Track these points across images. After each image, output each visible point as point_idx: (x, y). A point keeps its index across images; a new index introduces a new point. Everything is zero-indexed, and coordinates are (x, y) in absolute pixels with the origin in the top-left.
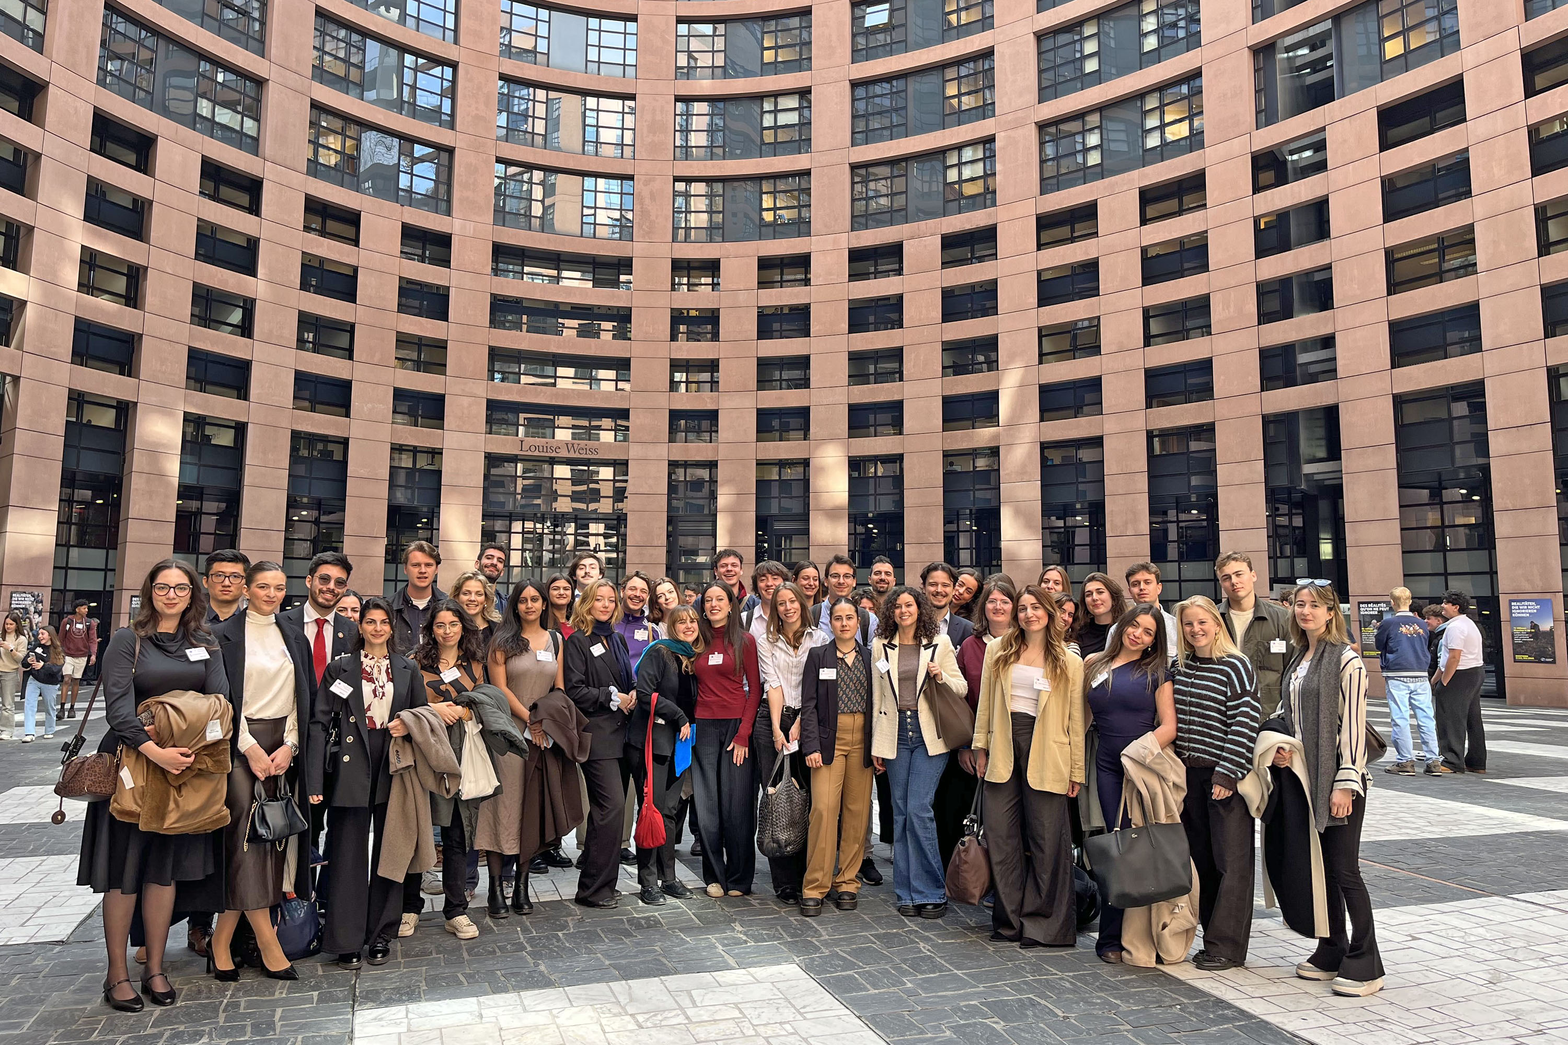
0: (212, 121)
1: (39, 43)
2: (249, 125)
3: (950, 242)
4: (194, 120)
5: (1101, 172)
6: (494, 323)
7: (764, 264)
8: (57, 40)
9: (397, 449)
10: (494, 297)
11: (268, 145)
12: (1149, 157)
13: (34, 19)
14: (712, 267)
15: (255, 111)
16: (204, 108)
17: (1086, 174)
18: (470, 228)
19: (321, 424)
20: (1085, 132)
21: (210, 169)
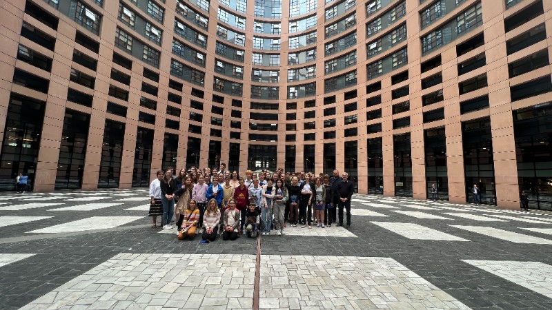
0: (194, 81)
2: (202, 82)
3: (346, 94)
4: (190, 81)
5: (382, 73)
6: (251, 118)
7: (306, 102)
8: (162, 66)
9: (231, 143)
10: (251, 113)
11: (205, 86)
12: (394, 68)
14: (295, 104)
15: (203, 79)
17: (379, 75)
18: (246, 99)
19: (215, 139)
20: (378, 65)
21: (194, 89)
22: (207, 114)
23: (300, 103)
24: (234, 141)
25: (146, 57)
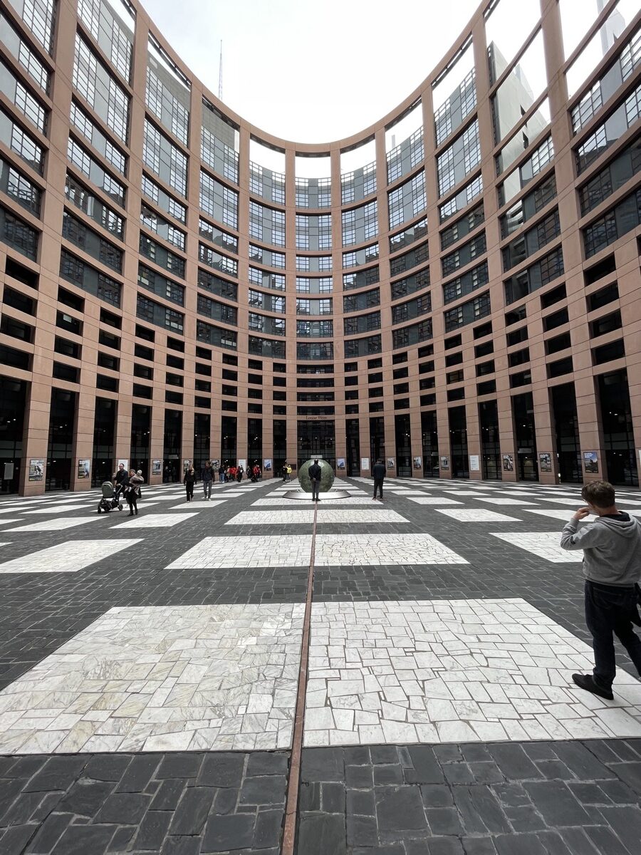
0: (225, 344)
1: (181, 332)
2: (234, 344)
3: (420, 350)
4: (220, 345)
5: (463, 324)
6: (298, 386)
7: (370, 362)
8: (186, 332)
9: (274, 421)
10: (298, 379)
11: (239, 348)
12: (476, 318)
13: (180, 327)
14: (355, 364)
15: (235, 340)
16: (223, 341)
17: (460, 326)
18: (291, 362)
19: (255, 416)
20: (458, 313)
21: (225, 356)
22: (243, 384)
23: (362, 362)
24: (279, 417)
25: (168, 324)
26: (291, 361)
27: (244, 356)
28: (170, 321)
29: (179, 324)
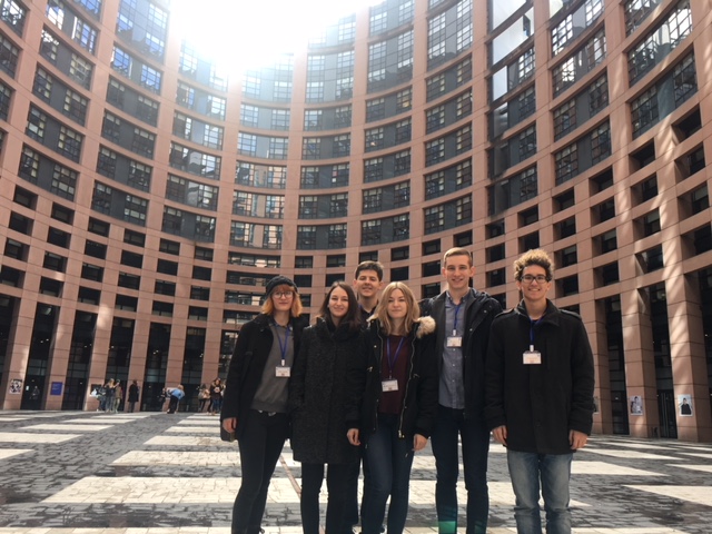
0: (129, 216)
1: (71, 197)
3: (394, 251)
4: (121, 216)
5: (444, 228)
6: (228, 281)
7: (329, 257)
8: (79, 197)
9: (188, 328)
10: (228, 271)
11: (148, 223)
12: (458, 223)
13: (71, 190)
14: (310, 259)
15: (144, 211)
16: (127, 212)
19: (161, 319)
20: (439, 212)
21: (127, 232)
22: (148, 274)
23: (319, 257)
24: (195, 322)
25: (55, 184)
26: (220, 246)
27: (154, 234)
28: (58, 181)
29: (69, 185)
